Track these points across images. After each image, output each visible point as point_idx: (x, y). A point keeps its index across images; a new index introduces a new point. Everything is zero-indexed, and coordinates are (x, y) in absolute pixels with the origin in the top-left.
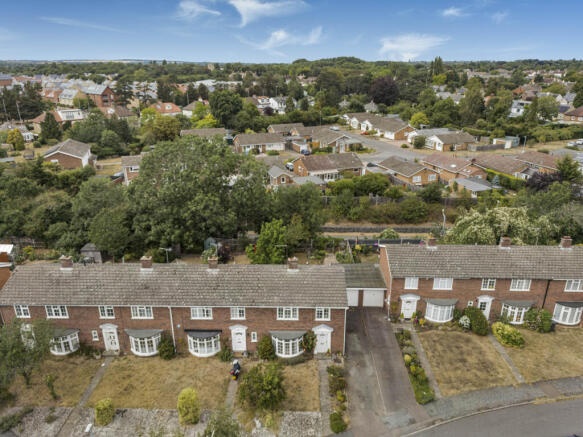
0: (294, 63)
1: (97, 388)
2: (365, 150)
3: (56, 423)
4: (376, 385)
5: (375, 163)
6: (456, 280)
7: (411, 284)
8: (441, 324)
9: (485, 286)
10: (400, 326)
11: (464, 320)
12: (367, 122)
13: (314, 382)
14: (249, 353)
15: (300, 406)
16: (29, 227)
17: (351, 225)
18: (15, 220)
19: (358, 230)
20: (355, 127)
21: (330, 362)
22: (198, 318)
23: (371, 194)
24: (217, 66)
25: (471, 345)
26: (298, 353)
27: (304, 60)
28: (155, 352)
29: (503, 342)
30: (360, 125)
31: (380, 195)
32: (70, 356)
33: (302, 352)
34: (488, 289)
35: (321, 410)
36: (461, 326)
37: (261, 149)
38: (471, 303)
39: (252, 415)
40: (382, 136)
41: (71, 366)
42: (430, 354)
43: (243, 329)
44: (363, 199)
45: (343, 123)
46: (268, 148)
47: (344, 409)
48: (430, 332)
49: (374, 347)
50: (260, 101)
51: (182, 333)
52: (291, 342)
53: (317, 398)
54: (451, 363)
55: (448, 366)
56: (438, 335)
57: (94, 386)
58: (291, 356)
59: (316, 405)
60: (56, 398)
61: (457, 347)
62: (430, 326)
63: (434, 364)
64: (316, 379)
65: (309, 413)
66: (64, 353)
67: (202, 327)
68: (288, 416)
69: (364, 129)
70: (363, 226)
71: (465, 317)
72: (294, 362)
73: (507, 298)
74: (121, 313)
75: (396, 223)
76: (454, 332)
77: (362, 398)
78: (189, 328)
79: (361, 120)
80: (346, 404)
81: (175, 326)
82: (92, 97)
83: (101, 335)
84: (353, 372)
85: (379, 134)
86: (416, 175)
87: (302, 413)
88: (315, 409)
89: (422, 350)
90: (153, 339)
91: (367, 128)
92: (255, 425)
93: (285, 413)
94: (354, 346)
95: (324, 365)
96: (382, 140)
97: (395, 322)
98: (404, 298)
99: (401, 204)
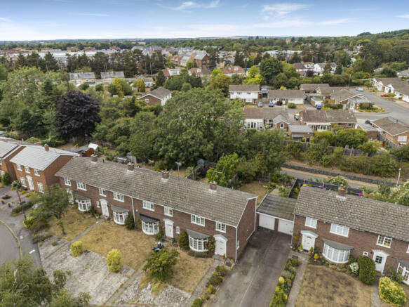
0: (358, 35)
1: (86, 234)
2: (374, 109)
3: (56, 247)
4: (244, 291)
5: (371, 121)
6: (352, 230)
7: (311, 223)
8: (333, 264)
9: (381, 241)
10: (296, 254)
11: (354, 267)
12: (390, 86)
13: (201, 273)
14: (174, 240)
15: (180, 286)
16: (109, 136)
17: (322, 168)
18: (103, 131)
19: (327, 174)
20: (380, 89)
21: (222, 264)
22: (147, 208)
23: (347, 146)
24: (293, 39)
25: (348, 288)
26: (203, 250)
27: (368, 33)
28: (123, 223)
29: (382, 296)
30: (384, 88)
31: (355, 148)
32: (85, 212)
33: (206, 250)
34: (383, 245)
35: (193, 294)
36: (350, 270)
37: (284, 102)
38: (365, 254)
39: (149, 280)
40: (400, 99)
41: (83, 218)
42: (305, 283)
43: (171, 223)
44: (338, 149)
45: (369, 86)
46: (290, 102)
47: (208, 299)
48: (319, 267)
49: (263, 263)
50: (306, 66)
51: (139, 215)
52: (198, 241)
53: (196, 284)
54: (318, 297)
55: (313, 297)
56: (324, 271)
57: (85, 233)
58: (197, 250)
59: (192, 289)
60: (64, 234)
61: (334, 286)
62: (323, 262)
63: (303, 292)
64: (204, 272)
65: (183, 292)
66: (83, 210)
67: (149, 215)
68: (170, 288)
69: (386, 91)
70: (332, 171)
71: (355, 264)
72: (198, 255)
73: (403, 258)
74: (109, 195)
75: (364, 174)
76: (341, 273)
77: (228, 296)
78: (143, 213)
79: (386, 84)
80: (212, 296)
81: (135, 210)
82: (196, 61)
83: (100, 205)
84: (234, 276)
85: (398, 96)
86: (403, 135)
87: (180, 291)
88: (189, 291)
89: (301, 278)
90: (123, 215)
91: (390, 91)
92: (147, 286)
93: (169, 286)
94: (249, 258)
95: (216, 264)
96: (398, 102)
97: (295, 250)
98: (305, 234)
99: (372, 158)
